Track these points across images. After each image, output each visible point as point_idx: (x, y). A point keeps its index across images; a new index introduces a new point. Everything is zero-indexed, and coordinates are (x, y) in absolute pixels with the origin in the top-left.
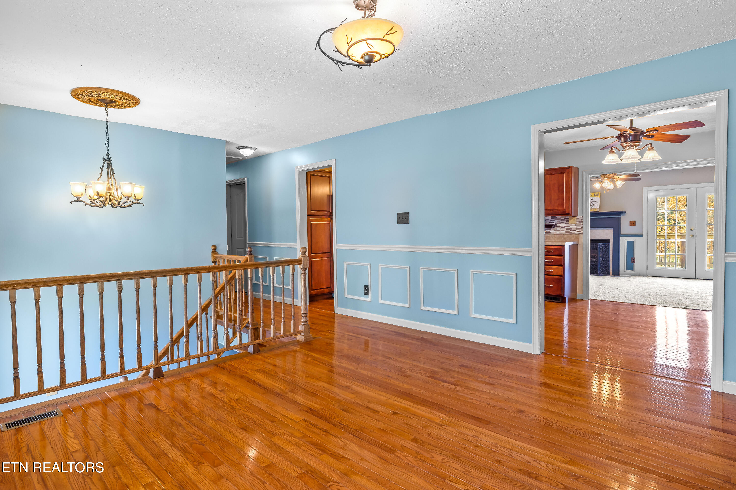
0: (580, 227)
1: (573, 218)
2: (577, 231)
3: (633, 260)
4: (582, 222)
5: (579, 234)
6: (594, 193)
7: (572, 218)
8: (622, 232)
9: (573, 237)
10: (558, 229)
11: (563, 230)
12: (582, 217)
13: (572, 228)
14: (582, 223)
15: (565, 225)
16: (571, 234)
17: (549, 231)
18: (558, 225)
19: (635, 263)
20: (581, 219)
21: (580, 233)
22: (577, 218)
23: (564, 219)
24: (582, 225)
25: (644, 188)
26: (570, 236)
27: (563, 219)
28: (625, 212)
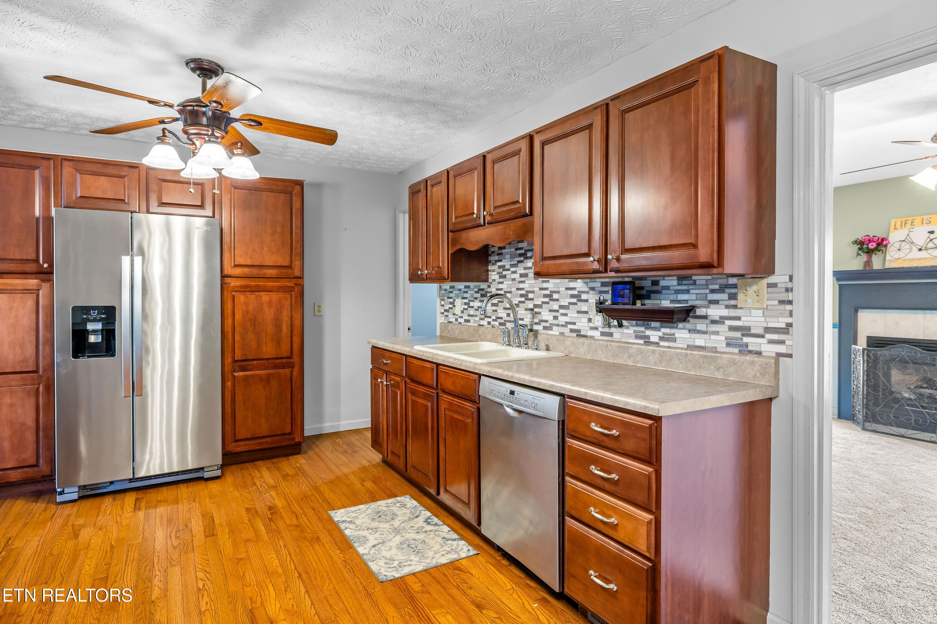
0: (781, 323)
1: (756, 283)
2: (771, 342)
4: (790, 302)
5: (779, 355)
7: (751, 285)
9: (753, 363)
10: (701, 326)
11: (717, 333)
12: (791, 278)
13: (749, 328)
14: (788, 307)
15: (725, 312)
16: (744, 350)
17: (673, 331)
18: (699, 312)
20: (787, 290)
21: (782, 349)
22: (770, 286)
23: (721, 290)
24: (791, 315)
26: (742, 358)
27: (717, 287)
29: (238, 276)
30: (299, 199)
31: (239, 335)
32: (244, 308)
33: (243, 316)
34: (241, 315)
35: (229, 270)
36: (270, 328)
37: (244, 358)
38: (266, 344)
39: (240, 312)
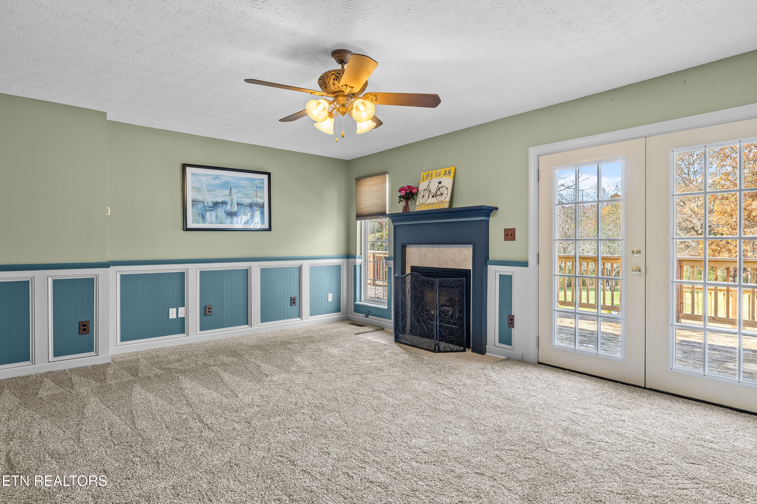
3: (511, 321)
6: (445, 169)
8: (493, 255)
19: (514, 327)
25: (530, 149)
28: (497, 209)
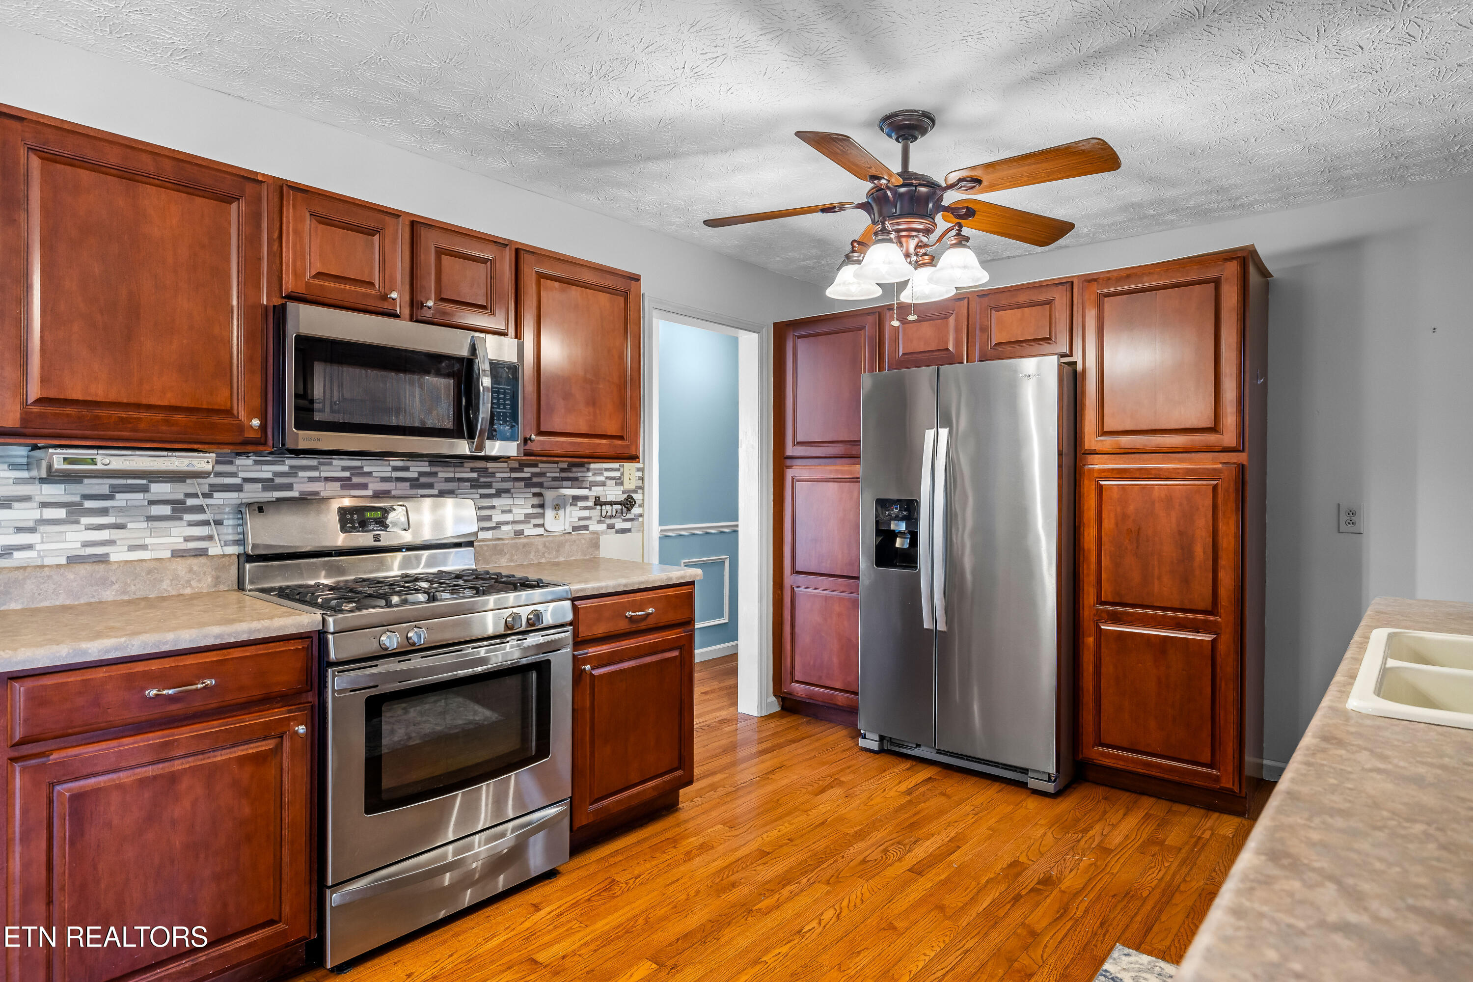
29: (1109, 451)
30: (1236, 288)
31: (1108, 558)
32: (1119, 509)
33: (1117, 524)
34: (1113, 521)
35: (1093, 442)
36: (1169, 550)
37: (1117, 600)
38: (1159, 578)
39: (1112, 515)
